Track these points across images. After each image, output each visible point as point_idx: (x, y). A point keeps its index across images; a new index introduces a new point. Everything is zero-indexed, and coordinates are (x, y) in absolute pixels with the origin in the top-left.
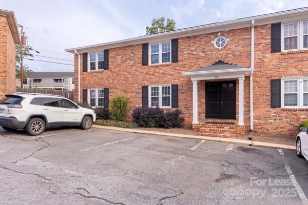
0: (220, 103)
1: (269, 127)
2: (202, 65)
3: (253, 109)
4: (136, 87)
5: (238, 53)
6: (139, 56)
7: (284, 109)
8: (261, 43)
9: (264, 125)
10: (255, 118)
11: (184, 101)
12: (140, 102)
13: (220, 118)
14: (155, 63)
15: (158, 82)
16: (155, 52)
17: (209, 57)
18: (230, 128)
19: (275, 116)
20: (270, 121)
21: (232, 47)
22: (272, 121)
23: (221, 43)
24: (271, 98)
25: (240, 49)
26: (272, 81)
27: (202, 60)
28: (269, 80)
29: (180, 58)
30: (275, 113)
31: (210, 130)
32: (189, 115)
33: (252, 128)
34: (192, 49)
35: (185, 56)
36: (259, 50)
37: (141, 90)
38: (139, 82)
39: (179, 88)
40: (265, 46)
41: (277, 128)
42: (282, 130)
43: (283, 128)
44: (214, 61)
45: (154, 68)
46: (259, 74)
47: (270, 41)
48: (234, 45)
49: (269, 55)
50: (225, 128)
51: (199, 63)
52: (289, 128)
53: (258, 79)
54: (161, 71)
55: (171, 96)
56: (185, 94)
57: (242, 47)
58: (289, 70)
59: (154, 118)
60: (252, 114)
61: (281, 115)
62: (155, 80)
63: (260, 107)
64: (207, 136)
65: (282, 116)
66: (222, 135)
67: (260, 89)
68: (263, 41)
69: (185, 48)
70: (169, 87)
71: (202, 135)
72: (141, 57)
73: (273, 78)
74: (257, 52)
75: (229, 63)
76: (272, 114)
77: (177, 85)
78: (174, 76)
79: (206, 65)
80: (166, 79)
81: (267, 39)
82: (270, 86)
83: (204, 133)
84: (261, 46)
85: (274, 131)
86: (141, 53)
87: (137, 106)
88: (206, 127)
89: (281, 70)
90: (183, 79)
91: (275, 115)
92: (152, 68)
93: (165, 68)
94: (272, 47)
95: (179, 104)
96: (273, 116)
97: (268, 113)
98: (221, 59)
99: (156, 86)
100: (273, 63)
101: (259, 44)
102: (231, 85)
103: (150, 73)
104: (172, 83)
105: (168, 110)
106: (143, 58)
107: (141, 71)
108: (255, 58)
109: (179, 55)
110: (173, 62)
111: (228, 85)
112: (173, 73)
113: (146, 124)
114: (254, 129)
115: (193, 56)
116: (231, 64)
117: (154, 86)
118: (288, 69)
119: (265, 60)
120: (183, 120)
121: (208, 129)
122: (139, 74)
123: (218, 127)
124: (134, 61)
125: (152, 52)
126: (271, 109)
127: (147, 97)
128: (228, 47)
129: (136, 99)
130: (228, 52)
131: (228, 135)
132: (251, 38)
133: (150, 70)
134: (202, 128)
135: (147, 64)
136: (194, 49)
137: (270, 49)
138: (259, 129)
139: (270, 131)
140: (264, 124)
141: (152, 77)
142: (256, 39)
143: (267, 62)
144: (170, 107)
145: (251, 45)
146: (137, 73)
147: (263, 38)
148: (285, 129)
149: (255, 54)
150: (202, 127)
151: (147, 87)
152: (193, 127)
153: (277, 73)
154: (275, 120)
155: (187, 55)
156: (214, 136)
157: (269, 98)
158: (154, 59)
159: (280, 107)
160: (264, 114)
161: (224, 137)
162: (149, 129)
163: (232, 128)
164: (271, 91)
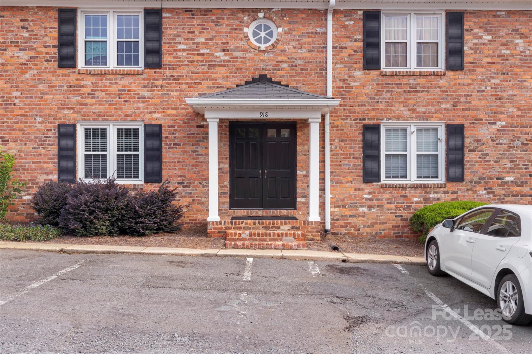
0: (263, 172)
1: (359, 222)
2: (221, 82)
3: (331, 186)
4: (39, 126)
5: (300, 62)
6: (46, 39)
7: (386, 185)
8: (346, 48)
9: (351, 220)
10: (335, 205)
11: (179, 166)
12: (52, 166)
13: (263, 206)
14: (97, 63)
15: (106, 117)
16: (96, 34)
17: (238, 63)
18: (293, 228)
19: (370, 200)
20: (361, 209)
21: (289, 48)
22: (365, 209)
23: (263, 34)
24: (364, 162)
25: (304, 55)
26: (365, 127)
27: (222, 70)
28: (360, 126)
29: (166, 59)
30: (370, 193)
31: (251, 235)
32: (190, 200)
33: (328, 227)
34: (197, 40)
35: (179, 54)
36: (342, 61)
37: (53, 134)
38: (47, 111)
39: (165, 133)
40: (353, 55)
41: (373, 224)
42: (383, 226)
43: (385, 223)
44: (249, 74)
45: (94, 79)
46: (341, 112)
47: (360, 44)
48: (294, 43)
49: (358, 74)
50: (282, 227)
51: (214, 76)
52: (394, 223)
53: (339, 122)
54: (114, 89)
55: (141, 153)
56: (179, 150)
57: (309, 51)
58: (393, 108)
59: (107, 210)
60: (328, 196)
61: (380, 196)
62: (96, 109)
63: (344, 180)
64: (248, 248)
65: (382, 200)
66: (280, 243)
67: (342, 144)
68: (349, 44)
69: (179, 36)
70: (136, 131)
71: (236, 247)
72: (56, 42)
73: (366, 122)
74: (339, 66)
75: (282, 83)
76: (365, 196)
77: (160, 126)
78: (152, 102)
79: (231, 82)
80: (128, 108)
81: (356, 40)
82: (361, 138)
83: (239, 243)
84: (344, 54)
85: (368, 230)
86: (55, 34)
87: (41, 179)
88: (240, 228)
89: (381, 106)
90: (174, 112)
91: (370, 196)
92: (89, 77)
93: (126, 81)
94: (365, 57)
95: (164, 173)
96: (367, 199)
97: (357, 193)
98: (265, 72)
99: (99, 125)
100: (367, 91)
101: (342, 48)
102: (285, 133)
103: (83, 90)
104: (147, 121)
105: (135, 188)
106: (60, 47)
107: (56, 81)
108: (333, 76)
109: (164, 51)
110: (147, 66)
111: (279, 133)
112: (147, 94)
113: (84, 227)
114: (332, 227)
115: (200, 58)
116: (287, 86)
117: (93, 125)
118: (392, 106)
119: (352, 84)
120: (177, 213)
121: (247, 232)
122: (47, 90)
123: (266, 228)
124: (32, 54)
125: (88, 33)
126: (363, 186)
127: (74, 155)
128: (280, 47)
129: (37, 159)
130: (280, 58)
131: (293, 244)
132: (326, 33)
133: (82, 83)
134: (233, 231)
135: (74, 65)
136: (203, 40)
137: (362, 61)
138: (342, 227)
139: (361, 231)
140: (350, 216)
141: (89, 101)
142: (336, 38)
143: (357, 87)
144: (140, 181)
145: (326, 47)
146: (40, 86)
147: (349, 37)
148: (388, 226)
149: (334, 69)
150: (230, 228)
151: (73, 127)
152: (210, 228)
153: (373, 113)
154: (370, 207)
155: (184, 54)
156: (263, 248)
157: (359, 162)
158: (92, 54)
159: (379, 180)
160: (351, 196)
161: (285, 247)
162: (96, 239)
163: (297, 228)
164: (363, 148)
